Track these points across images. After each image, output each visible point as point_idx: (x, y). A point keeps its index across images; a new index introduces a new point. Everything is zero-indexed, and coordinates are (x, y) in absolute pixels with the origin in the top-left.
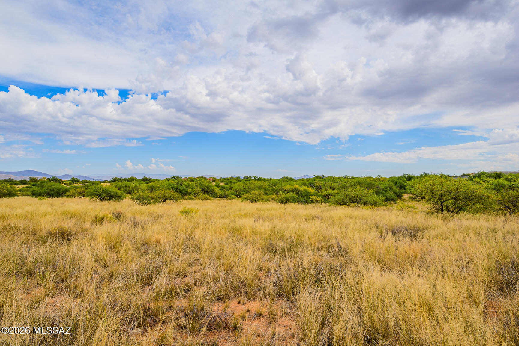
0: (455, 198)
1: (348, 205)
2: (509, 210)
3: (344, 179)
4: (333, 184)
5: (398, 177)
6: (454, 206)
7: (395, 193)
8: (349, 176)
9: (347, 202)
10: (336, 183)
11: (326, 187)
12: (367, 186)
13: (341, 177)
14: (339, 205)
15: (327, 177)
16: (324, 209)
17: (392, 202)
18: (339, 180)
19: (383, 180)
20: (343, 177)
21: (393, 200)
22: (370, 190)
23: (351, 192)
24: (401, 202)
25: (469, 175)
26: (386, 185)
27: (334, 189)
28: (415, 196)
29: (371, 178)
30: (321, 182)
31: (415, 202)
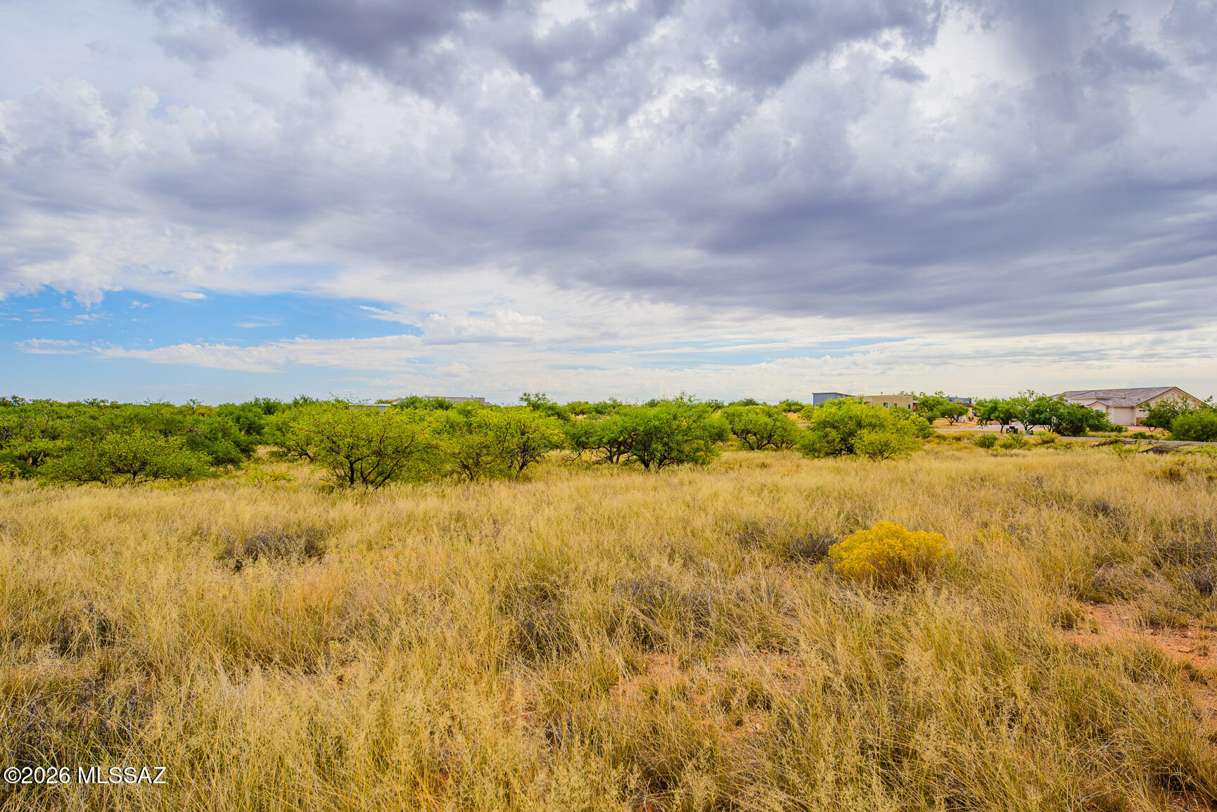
0: (379, 453)
1: (104, 482)
2: (468, 472)
3: (89, 410)
4: (51, 423)
5: (243, 405)
6: (376, 469)
7: (237, 444)
8: (103, 401)
9: (102, 473)
10: (61, 418)
11: (25, 432)
12: (162, 427)
13: (79, 404)
14: (75, 483)
15: (31, 403)
16: (23, 496)
17: (230, 467)
18: (71, 412)
19: (202, 411)
20: (83, 402)
21: (232, 461)
22: (171, 439)
23: (113, 443)
24: (252, 466)
25: (390, 403)
26: (212, 424)
27: (54, 438)
28: (284, 449)
29: (169, 406)
30: (9, 417)
31: (286, 464)
